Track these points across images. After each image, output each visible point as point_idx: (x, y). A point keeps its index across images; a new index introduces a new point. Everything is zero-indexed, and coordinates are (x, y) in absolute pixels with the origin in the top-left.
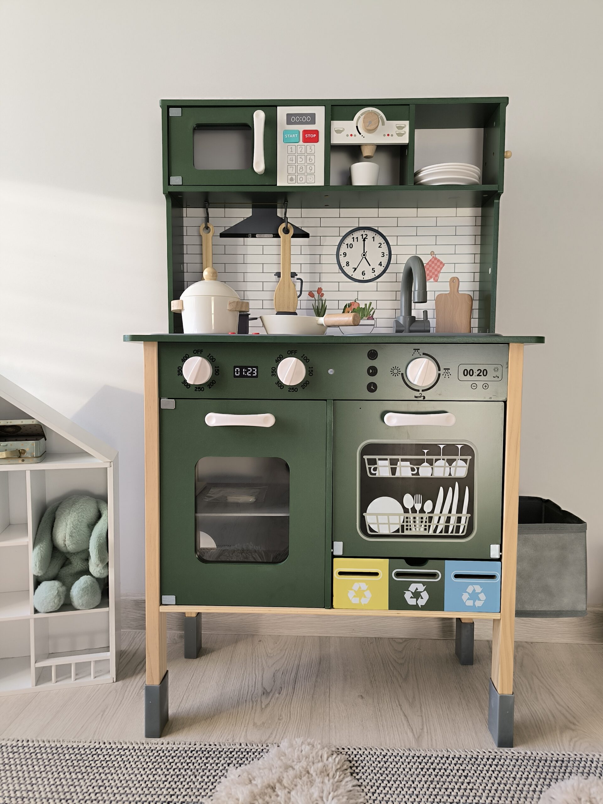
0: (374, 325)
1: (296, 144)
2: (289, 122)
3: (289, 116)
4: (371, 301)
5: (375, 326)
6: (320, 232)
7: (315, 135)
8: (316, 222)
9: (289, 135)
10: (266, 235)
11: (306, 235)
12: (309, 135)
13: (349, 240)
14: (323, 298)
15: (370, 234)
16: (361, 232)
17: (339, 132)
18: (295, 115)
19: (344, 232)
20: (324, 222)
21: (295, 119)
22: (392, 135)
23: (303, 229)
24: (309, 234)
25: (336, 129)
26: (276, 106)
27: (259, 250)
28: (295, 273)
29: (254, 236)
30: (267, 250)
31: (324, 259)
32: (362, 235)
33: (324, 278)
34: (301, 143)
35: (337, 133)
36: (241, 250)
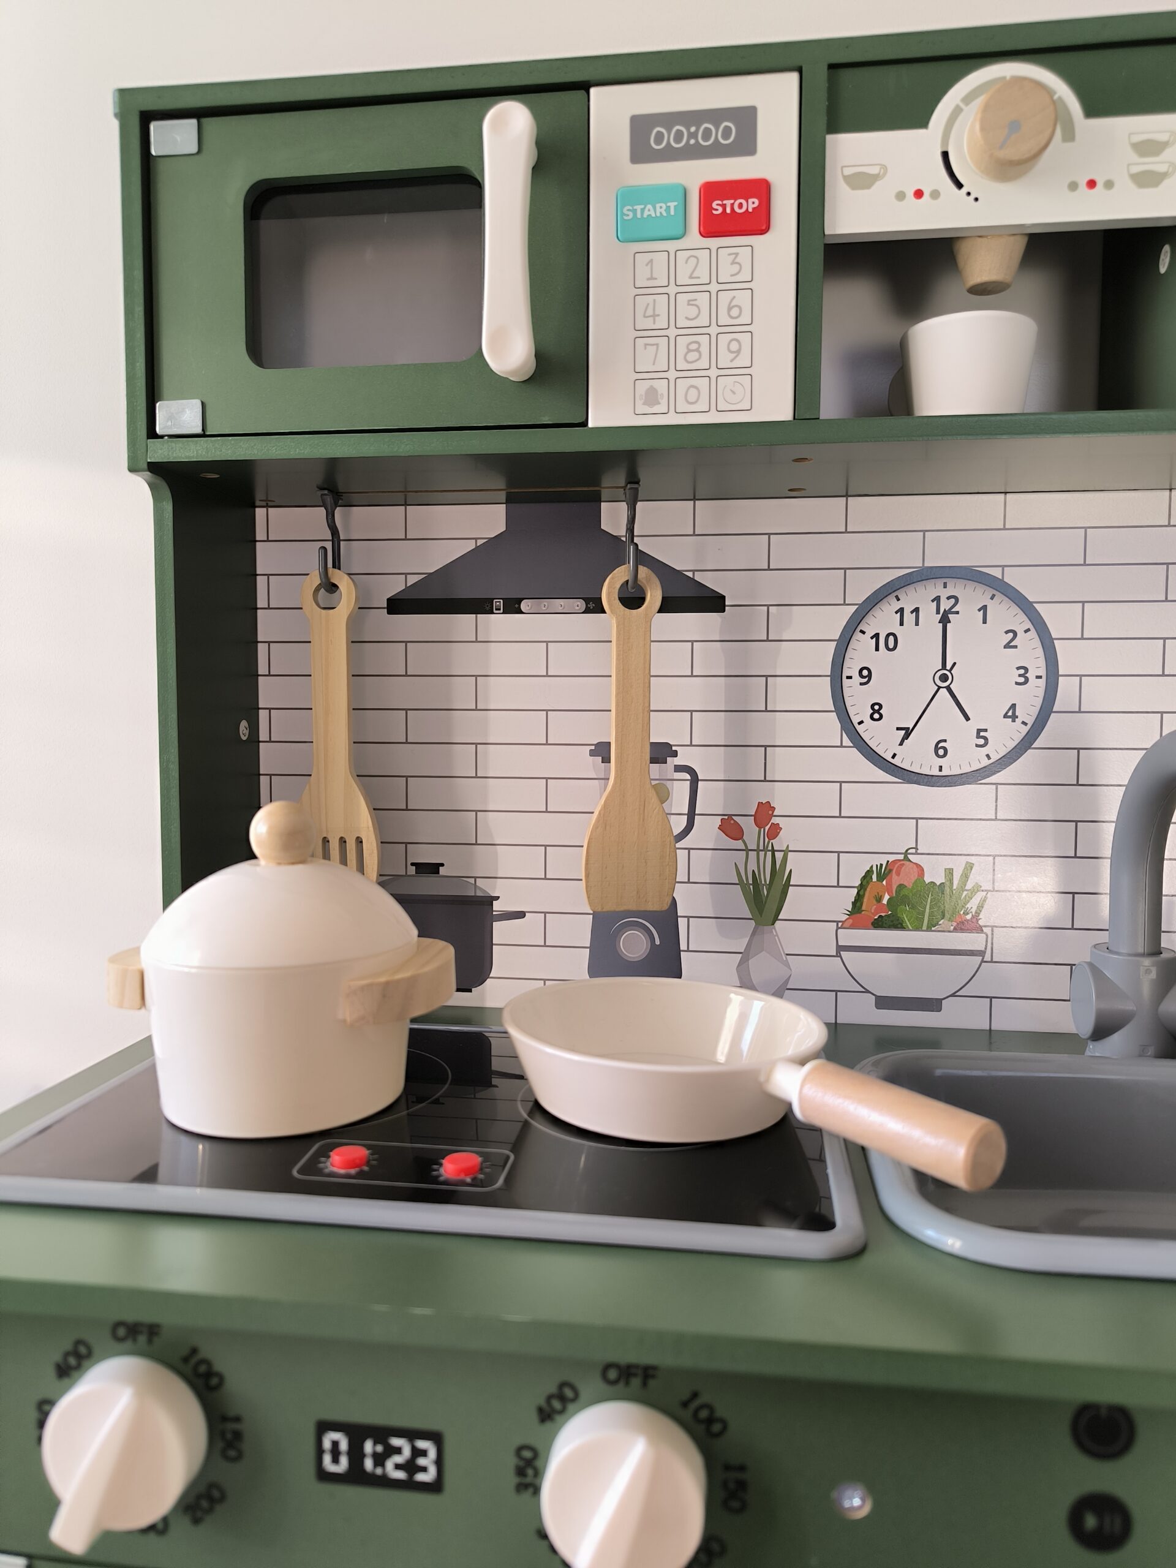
0: (981, 953)
1: (671, 246)
2: (641, 153)
3: (641, 126)
4: (972, 859)
5: (987, 957)
6: (768, 588)
7: (753, 203)
8: (752, 552)
9: (639, 208)
10: (559, 604)
11: (713, 602)
12: (728, 203)
13: (883, 620)
14: (778, 844)
15: (971, 597)
16: (934, 589)
17: (862, 181)
18: (669, 119)
19: (862, 588)
20: (784, 551)
21: (669, 138)
22: (1109, 185)
23: (699, 577)
24: (723, 598)
25: (848, 172)
26: (585, 87)
27: (532, 659)
28: (668, 745)
29: (512, 607)
30: (563, 659)
31: (784, 694)
32: (937, 599)
33: (783, 764)
34: (694, 237)
35: (854, 188)
36: (464, 659)
